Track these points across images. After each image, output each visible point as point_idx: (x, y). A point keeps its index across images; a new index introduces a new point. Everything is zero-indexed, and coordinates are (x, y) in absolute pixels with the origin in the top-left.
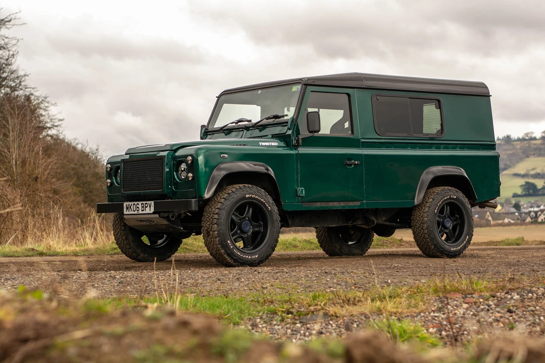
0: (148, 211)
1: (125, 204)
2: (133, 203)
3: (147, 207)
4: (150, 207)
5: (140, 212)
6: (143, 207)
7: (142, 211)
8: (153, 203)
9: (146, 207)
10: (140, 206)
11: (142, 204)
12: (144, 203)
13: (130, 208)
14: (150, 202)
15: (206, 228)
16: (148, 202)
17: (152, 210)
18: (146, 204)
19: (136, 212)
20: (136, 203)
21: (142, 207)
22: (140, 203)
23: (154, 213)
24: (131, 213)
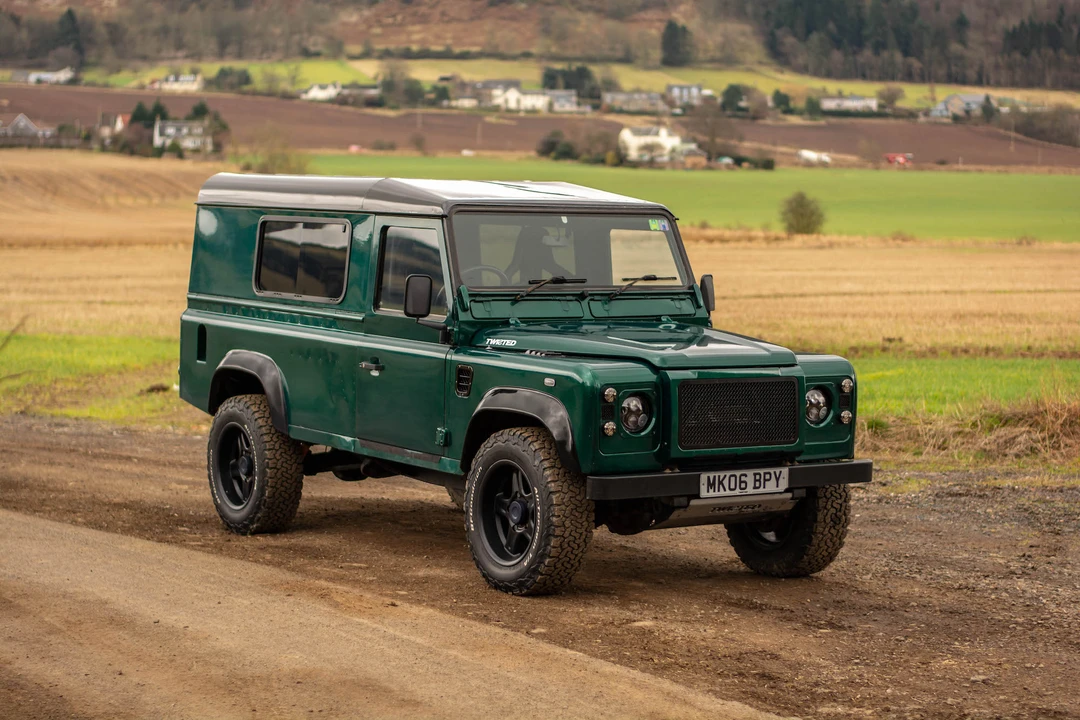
0: (771, 487)
1: (704, 477)
2: (728, 474)
3: (769, 480)
4: (777, 479)
5: (750, 490)
6: (759, 480)
7: (755, 488)
8: (785, 471)
9: (765, 480)
10: (750, 480)
11: (755, 475)
12: (762, 471)
13: (721, 483)
14: (778, 471)
15: (833, 511)
16: (772, 471)
17: (784, 484)
18: (765, 474)
19: (737, 492)
20: (738, 473)
21: (756, 480)
22: (750, 473)
23: (787, 491)
24: (722, 493)
